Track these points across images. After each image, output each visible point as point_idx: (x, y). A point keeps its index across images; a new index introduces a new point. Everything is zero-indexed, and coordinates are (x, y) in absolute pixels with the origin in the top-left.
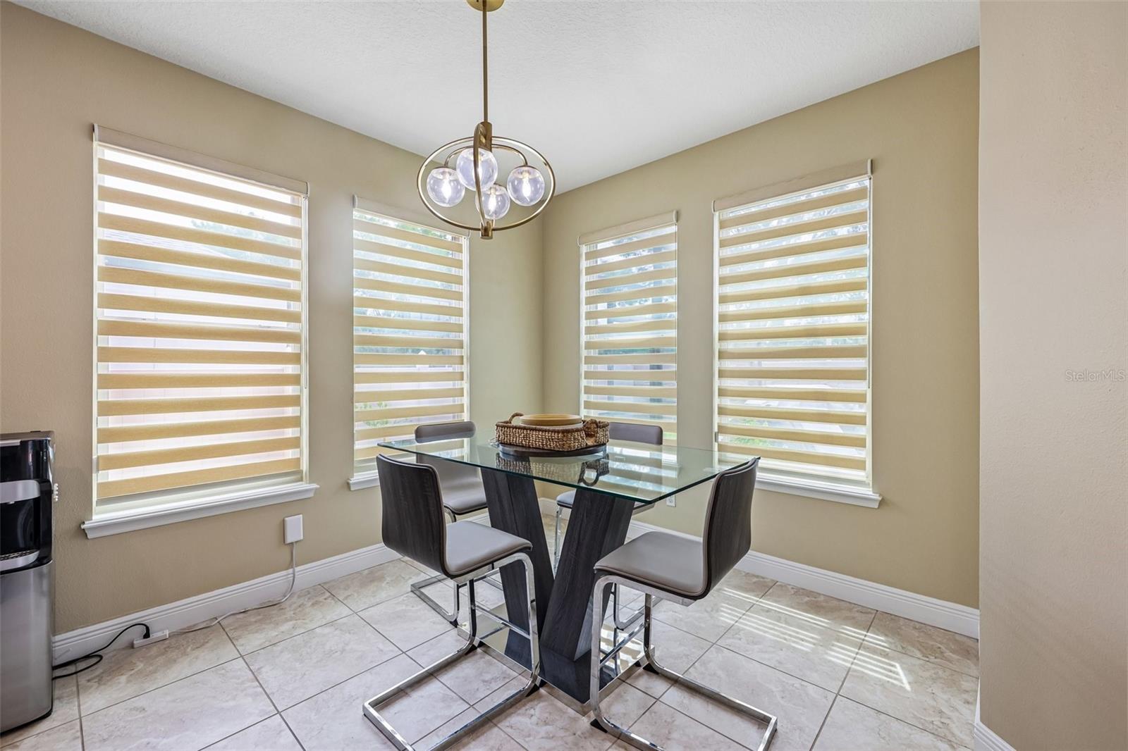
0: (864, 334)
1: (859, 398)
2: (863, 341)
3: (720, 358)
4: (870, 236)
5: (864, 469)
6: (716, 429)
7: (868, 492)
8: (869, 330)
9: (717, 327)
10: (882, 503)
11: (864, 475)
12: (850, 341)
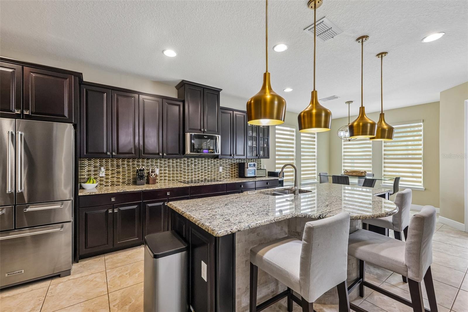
0: (421, 155)
1: (420, 168)
2: (421, 156)
3: (384, 159)
4: (422, 134)
5: (421, 183)
6: (383, 175)
7: (422, 187)
8: (422, 154)
9: (383, 152)
10: (425, 189)
11: (421, 184)
12: (417, 156)
